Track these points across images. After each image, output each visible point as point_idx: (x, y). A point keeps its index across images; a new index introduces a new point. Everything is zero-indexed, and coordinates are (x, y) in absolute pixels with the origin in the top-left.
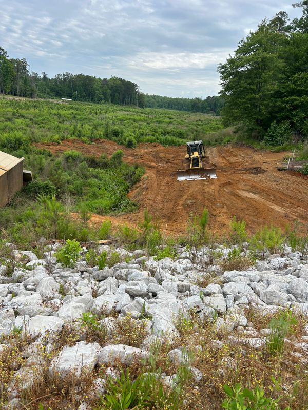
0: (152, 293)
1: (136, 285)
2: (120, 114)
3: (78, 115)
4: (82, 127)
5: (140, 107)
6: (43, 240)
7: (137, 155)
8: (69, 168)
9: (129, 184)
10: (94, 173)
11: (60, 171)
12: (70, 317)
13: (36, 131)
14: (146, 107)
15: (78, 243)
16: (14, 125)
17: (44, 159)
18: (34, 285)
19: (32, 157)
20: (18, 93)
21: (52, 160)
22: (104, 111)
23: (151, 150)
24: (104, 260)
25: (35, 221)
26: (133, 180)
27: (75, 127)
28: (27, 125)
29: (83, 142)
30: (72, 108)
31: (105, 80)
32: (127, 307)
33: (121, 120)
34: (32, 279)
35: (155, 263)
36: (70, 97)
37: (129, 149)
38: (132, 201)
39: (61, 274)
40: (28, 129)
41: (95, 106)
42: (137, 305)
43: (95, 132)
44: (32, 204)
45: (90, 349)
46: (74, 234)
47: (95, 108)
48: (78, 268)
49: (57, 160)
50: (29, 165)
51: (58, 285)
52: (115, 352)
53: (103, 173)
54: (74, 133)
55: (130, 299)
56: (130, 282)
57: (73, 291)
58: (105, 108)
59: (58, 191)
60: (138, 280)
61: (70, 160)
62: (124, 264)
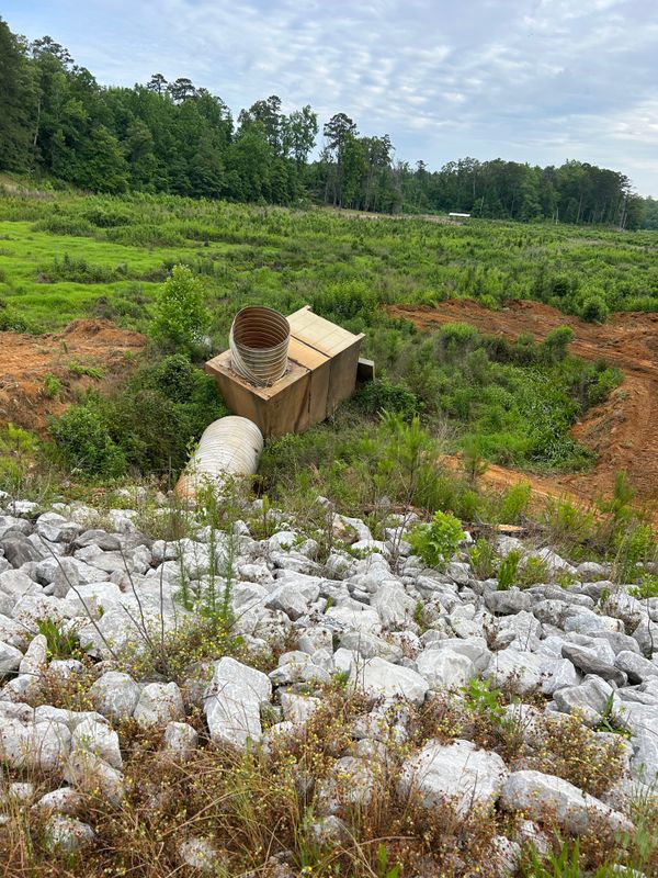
0: (629, 673)
1: (586, 644)
2: (576, 246)
3: (481, 247)
4: (485, 274)
5: (627, 228)
6: (385, 502)
7: (604, 340)
8: (448, 359)
9: (578, 406)
10: (499, 374)
11: (428, 365)
12: (441, 679)
13: (391, 280)
14: (643, 228)
15: (459, 523)
16: (351, 267)
17: (399, 339)
18: (366, 592)
19: (378, 333)
20: (367, 205)
21: (416, 342)
22: (537, 239)
23: (643, 330)
24: (511, 571)
25: (373, 462)
26: (588, 398)
27: (471, 274)
28: (376, 269)
29: (484, 306)
30: (469, 233)
31: (550, 170)
32: (570, 693)
33: (577, 259)
34: (362, 577)
35: (636, 604)
36: (466, 209)
37: (588, 325)
38: (582, 445)
39: (419, 581)
40: (377, 276)
41: (519, 229)
42: (592, 693)
43: (514, 284)
44: (369, 426)
45: (484, 763)
46: (448, 500)
47: (519, 232)
48: (454, 576)
49: (426, 342)
50: (371, 349)
51: (412, 604)
52: (543, 790)
53: (518, 375)
54: (467, 285)
55: (574, 674)
56: (573, 634)
57: (441, 621)
58: (541, 233)
59: (420, 405)
60: (594, 635)
61: (453, 344)
62: (557, 590)
